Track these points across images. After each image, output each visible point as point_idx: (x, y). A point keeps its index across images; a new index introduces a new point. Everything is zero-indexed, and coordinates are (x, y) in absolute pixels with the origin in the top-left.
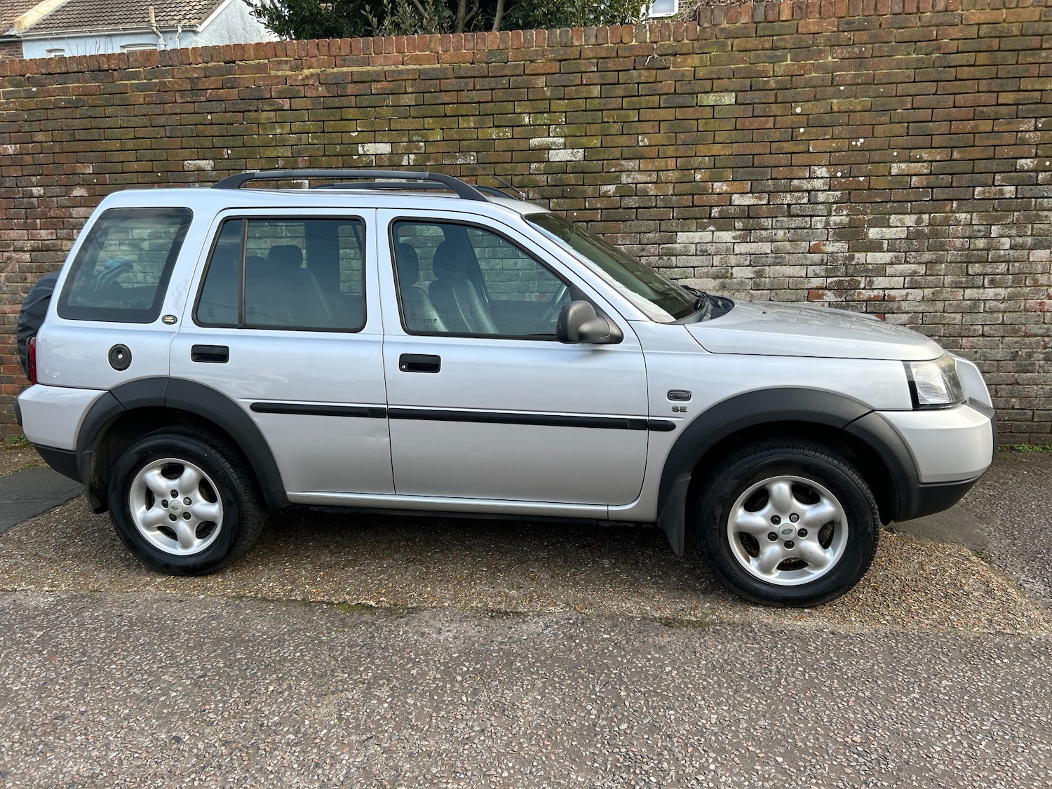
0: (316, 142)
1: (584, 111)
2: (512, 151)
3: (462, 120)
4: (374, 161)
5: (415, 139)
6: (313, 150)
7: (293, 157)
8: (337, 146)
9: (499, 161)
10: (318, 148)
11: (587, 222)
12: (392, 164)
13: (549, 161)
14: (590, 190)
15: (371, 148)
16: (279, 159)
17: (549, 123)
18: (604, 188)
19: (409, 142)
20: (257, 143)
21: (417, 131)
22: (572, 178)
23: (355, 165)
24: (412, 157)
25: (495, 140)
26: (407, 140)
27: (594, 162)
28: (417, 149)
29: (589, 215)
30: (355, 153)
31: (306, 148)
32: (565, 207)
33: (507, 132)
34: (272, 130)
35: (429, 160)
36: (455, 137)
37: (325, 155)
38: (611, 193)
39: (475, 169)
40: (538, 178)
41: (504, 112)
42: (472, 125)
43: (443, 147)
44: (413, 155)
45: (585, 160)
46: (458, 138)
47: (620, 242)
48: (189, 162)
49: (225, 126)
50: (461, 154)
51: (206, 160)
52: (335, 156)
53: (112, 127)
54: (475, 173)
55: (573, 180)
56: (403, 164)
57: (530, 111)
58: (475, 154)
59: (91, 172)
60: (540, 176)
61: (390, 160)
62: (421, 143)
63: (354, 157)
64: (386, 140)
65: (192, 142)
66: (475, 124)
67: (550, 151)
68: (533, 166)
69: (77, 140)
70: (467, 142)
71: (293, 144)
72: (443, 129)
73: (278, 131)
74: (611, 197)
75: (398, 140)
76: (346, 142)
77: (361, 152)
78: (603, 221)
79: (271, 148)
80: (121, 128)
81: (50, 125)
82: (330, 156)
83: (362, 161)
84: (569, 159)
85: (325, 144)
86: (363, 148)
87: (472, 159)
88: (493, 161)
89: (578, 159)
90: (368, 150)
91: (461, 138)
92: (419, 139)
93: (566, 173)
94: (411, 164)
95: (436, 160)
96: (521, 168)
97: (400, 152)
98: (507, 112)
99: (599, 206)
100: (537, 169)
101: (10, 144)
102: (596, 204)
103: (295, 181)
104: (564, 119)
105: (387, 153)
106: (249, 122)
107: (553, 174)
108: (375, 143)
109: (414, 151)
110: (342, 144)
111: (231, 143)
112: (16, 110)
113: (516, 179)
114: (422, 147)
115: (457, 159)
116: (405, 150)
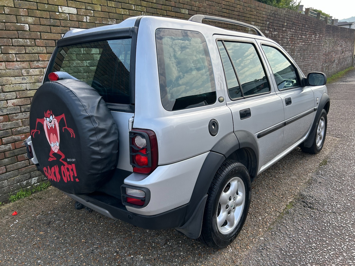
1: (151, 8)
3: (109, 2)
4: (68, 17)
5: (89, 8)
6: (30, 5)
7: (15, 7)
8: (46, 5)
10: (33, 4)
12: (79, 20)
15: (66, 10)
16: (5, 8)
17: (141, 10)
19: (86, 9)
21: (90, 4)
23: (58, 18)
25: (123, 14)
28: (90, 14)
30: (57, 11)
33: (127, 12)
35: (96, 21)
36: (107, 10)
37: (38, 9)
41: (125, 2)
42: (113, 6)
43: (102, 15)
44: (88, 17)
46: (108, 11)
50: (110, 19)
52: (44, 11)
56: (84, 21)
57: (135, 4)
58: (115, 20)
61: (77, 18)
62: (92, 11)
63: (57, 13)
64: (74, 6)
66: (115, 6)
70: (112, 14)
72: (101, 5)
75: (80, 7)
76: (51, 3)
77: (61, 11)
82: (40, 10)
83: (62, 17)
85: (37, 3)
86: (62, 9)
90: (64, 10)
91: (110, 11)
92: (91, 8)
94: (88, 21)
95: (99, 21)
97: (82, 14)
98: (126, 2)
103: (19, 24)
104: (146, 10)
105: (75, 13)
108: (68, 7)
110: (48, 4)
114: (92, 13)
115: (109, 22)
116: (84, 13)
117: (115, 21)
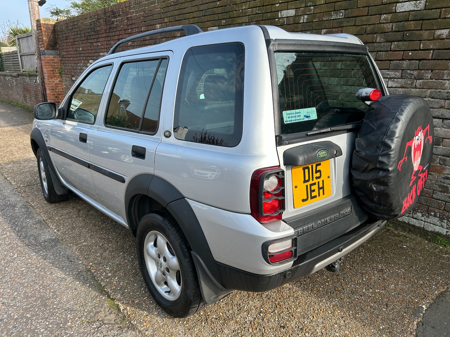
0: (259, 12)
2: (369, 7)
4: (286, 21)
5: (309, 4)
6: (258, 17)
8: (269, 13)
9: (359, 15)
10: (260, 16)
11: (420, 60)
12: (295, 23)
13: (396, 12)
14: (426, 34)
15: (285, 13)
18: (438, 32)
19: (305, 7)
20: (235, 16)
22: (412, 25)
24: (306, 17)
26: (303, 5)
27: (433, 10)
28: (309, 12)
29: (422, 54)
30: (277, 17)
31: (255, 17)
32: (403, 48)
34: (241, 7)
35: (315, 19)
37: (263, 20)
38: (444, 36)
39: (342, 22)
40: (385, 26)
43: (324, 8)
44: (306, 16)
45: (425, 9)
47: (445, 78)
48: (210, 28)
49: (223, 7)
50: (334, 12)
51: (215, 26)
53: (187, 13)
54: (342, 25)
55: (413, 26)
56: (301, 22)
59: (179, 35)
60: (387, 24)
61: (294, 20)
62: (312, 7)
63: (276, 20)
64: (293, 7)
65: (211, 18)
67: (398, 4)
68: (383, 17)
69: (177, 21)
70: (339, 3)
71: (250, 14)
73: (244, 7)
74: (444, 39)
75: (300, 6)
76: (273, 11)
77: (280, 16)
78: (434, 60)
79: (240, 18)
80: (189, 13)
81: (169, 14)
83: (279, 22)
84: (412, 9)
85: (263, 13)
86: (281, 14)
87: (341, 15)
88: (355, 15)
89: (419, 9)
90: (283, 15)
92: (311, 4)
93: (408, 20)
94: (305, 21)
95: (319, 18)
96: (374, 19)
97: (300, 14)
99: (431, 47)
100: (385, 19)
101: (158, 24)
102: (429, 46)
105: (293, 15)
106: (233, 4)
107: (397, 22)
108: (287, 10)
109: (308, 13)
110: (271, 12)
111: (225, 17)
112: (160, 8)
113: (369, 28)
114: (312, 10)
115: (332, 16)
116: (303, 13)
117: (342, 12)
